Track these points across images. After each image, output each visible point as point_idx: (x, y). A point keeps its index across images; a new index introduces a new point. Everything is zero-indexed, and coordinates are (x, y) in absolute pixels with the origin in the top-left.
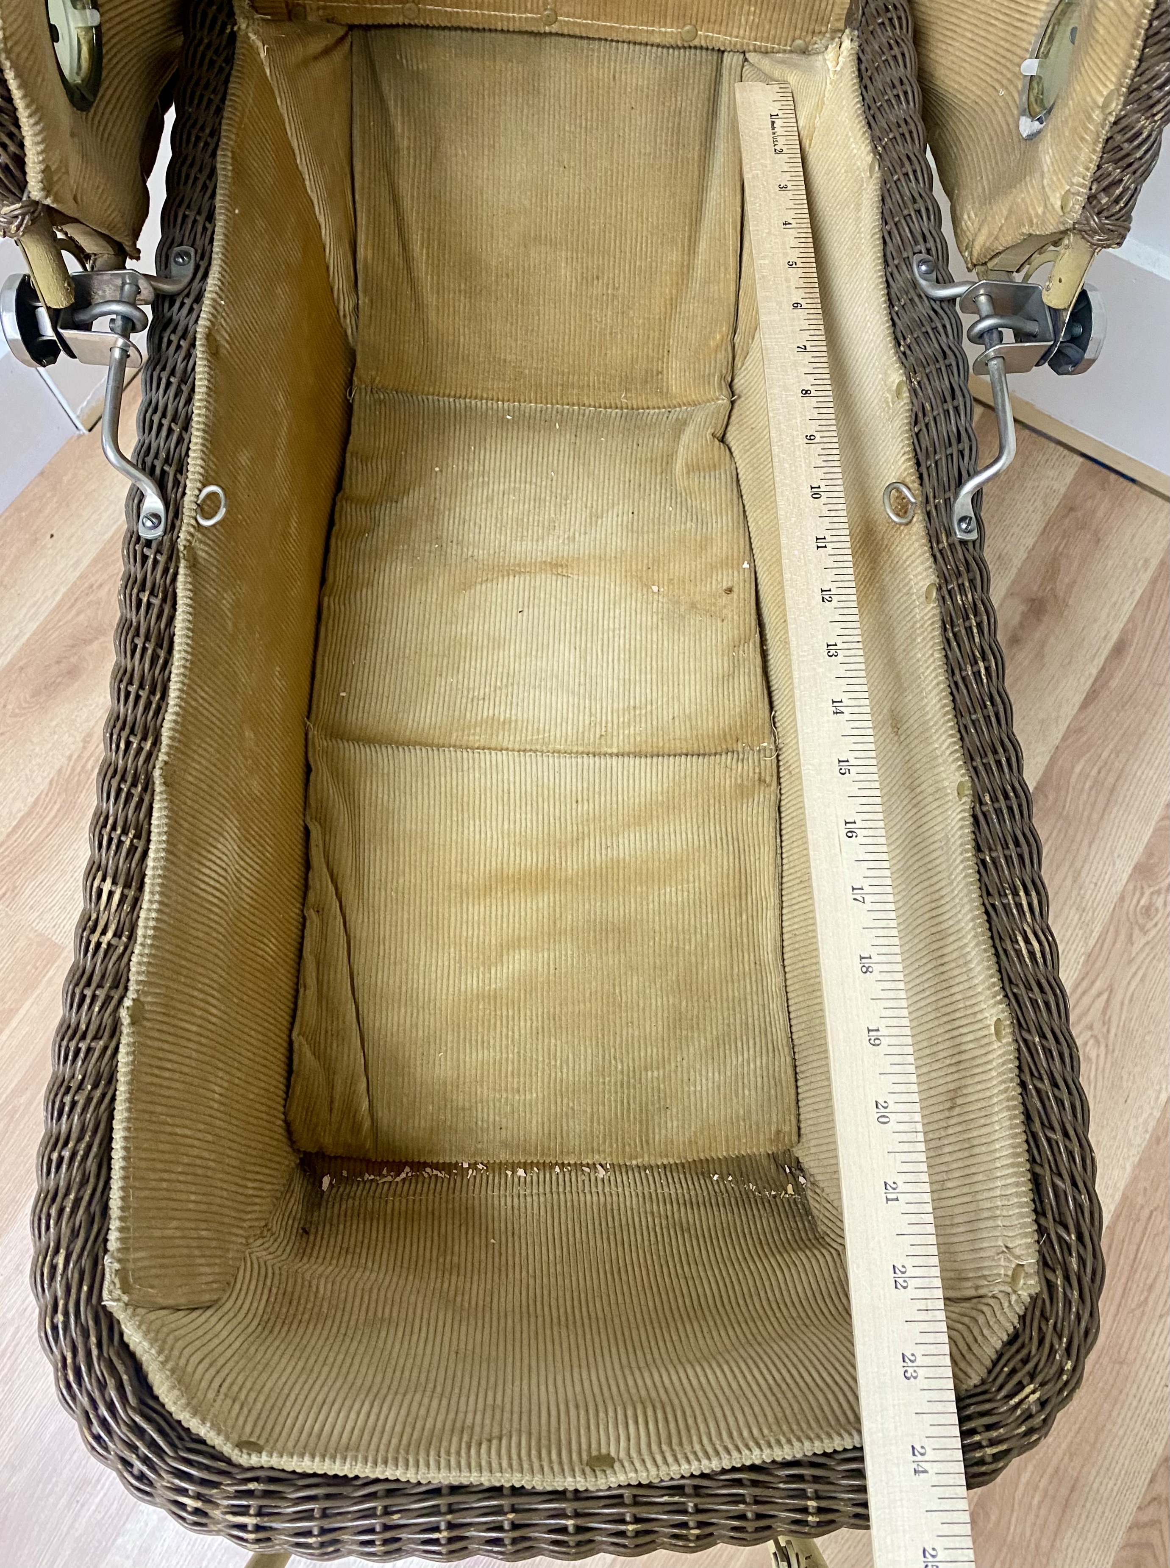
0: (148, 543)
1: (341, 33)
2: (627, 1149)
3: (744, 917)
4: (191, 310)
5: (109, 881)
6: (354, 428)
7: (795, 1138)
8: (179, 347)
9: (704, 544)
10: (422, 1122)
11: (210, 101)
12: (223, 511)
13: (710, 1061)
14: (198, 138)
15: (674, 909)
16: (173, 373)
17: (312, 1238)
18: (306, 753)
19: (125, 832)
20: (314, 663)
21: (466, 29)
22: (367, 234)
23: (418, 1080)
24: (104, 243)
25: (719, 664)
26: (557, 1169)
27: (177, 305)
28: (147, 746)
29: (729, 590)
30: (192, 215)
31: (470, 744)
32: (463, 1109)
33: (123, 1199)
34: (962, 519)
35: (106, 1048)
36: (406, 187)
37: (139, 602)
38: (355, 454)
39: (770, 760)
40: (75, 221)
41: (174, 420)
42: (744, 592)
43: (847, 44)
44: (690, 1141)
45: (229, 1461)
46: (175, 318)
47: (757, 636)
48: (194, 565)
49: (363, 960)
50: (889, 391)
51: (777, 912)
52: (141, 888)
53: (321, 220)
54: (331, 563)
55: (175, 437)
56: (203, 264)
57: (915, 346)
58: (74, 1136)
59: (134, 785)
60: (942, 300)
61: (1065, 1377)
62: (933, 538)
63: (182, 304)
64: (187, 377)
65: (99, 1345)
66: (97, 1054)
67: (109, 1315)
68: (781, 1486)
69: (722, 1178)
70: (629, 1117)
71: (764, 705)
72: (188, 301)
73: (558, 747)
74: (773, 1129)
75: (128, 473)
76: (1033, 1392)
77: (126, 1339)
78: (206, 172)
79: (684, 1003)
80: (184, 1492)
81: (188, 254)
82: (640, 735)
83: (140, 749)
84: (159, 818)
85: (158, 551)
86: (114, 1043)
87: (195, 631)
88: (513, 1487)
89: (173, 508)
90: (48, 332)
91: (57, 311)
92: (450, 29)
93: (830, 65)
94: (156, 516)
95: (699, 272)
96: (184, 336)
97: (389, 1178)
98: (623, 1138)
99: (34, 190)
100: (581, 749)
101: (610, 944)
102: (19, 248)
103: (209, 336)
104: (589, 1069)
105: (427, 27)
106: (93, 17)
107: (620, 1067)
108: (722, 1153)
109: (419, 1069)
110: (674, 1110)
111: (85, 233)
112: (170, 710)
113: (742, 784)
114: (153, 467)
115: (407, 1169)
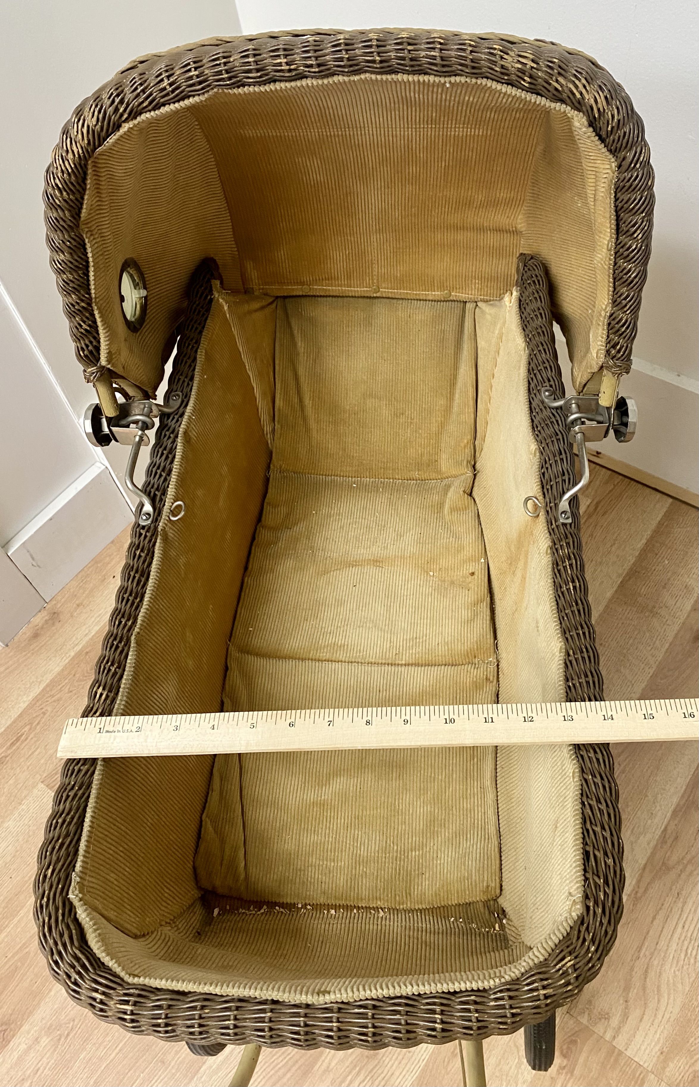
0: (143, 527)
1: (271, 300)
2: (397, 898)
3: (475, 760)
4: (177, 421)
5: (101, 688)
6: (270, 490)
7: (498, 891)
8: (169, 437)
9: (460, 549)
10: (275, 876)
11: (197, 328)
12: (183, 513)
13: (450, 846)
14: (189, 344)
15: (433, 754)
16: (165, 449)
17: (203, 938)
18: (226, 659)
19: (112, 664)
20: (236, 611)
21: (333, 296)
22: (281, 394)
23: (275, 851)
24: (139, 391)
25: (465, 614)
26: (355, 911)
27: (171, 418)
28: (130, 623)
29: (473, 574)
30: (182, 378)
31: (320, 658)
32: (300, 870)
33: (86, 846)
34: (563, 513)
35: (88, 770)
36: (302, 371)
37: (135, 554)
38: (269, 504)
39: (493, 667)
40: (122, 377)
41: (163, 470)
42: (481, 577)
43: (515, 293)
44: (436, 894)
45: (122, 980)
46: (169, 424)
47: (489, 599)
48: (165, 539)
49: (248, 780)
50: (531, 454)
51: (494, 755)
52: (117, 694)
53: (255, 386)
54: (251, 560)
55: (162, 479)
56: (186, 400)
57: (542, 431)
58: (66, 811)
59: (120, 642)
60: (557, 408)
61: (590, 955)
62: (549, 523)
63: (174, 418)
64: (172, 451)
65: (63, 915)
66: (83, 773)
67: (71, 904)
68: (422, 1007)
69: (456, 920)
70: (399, 878)
71: (490, 636)
72: (176, 417)
73: (370, 660)
74: (485, 884)
75: (137, 494)
76: (570, 961)
77: (78, 916)
78: (192, 358)
79: (436, 811)
80: (96, 991)
81: (178, 395)
82: (419, 653)
83: (126, 625)
84: (131, 659)
85: (148, 531)
86: (92, 769)
87: (161, 571)
88: (272, 1000)
89: (158, 511)
90: (106, 429)
91: (111, 418)
92: (326, 296)
93: (507, 304)
94: (149, 514)
95: (455, 409)
96: (172, 432)
97: (254, 912)
98: (395, 891)
99: (103, 361)
100: (384, 661)
101: (394, 775)
102: (94, 389)
103: (185, 433)
104: (377, 849)
105: (315, 296)
106: (144, 293)
107: (395, 848)
108: (455, 902)
109: (276, 844)
110: (427, 875)
111: (129, 385)
112: (144, 607)
113: (476, 682)
114: (150, 492)
115: (265, 907)
